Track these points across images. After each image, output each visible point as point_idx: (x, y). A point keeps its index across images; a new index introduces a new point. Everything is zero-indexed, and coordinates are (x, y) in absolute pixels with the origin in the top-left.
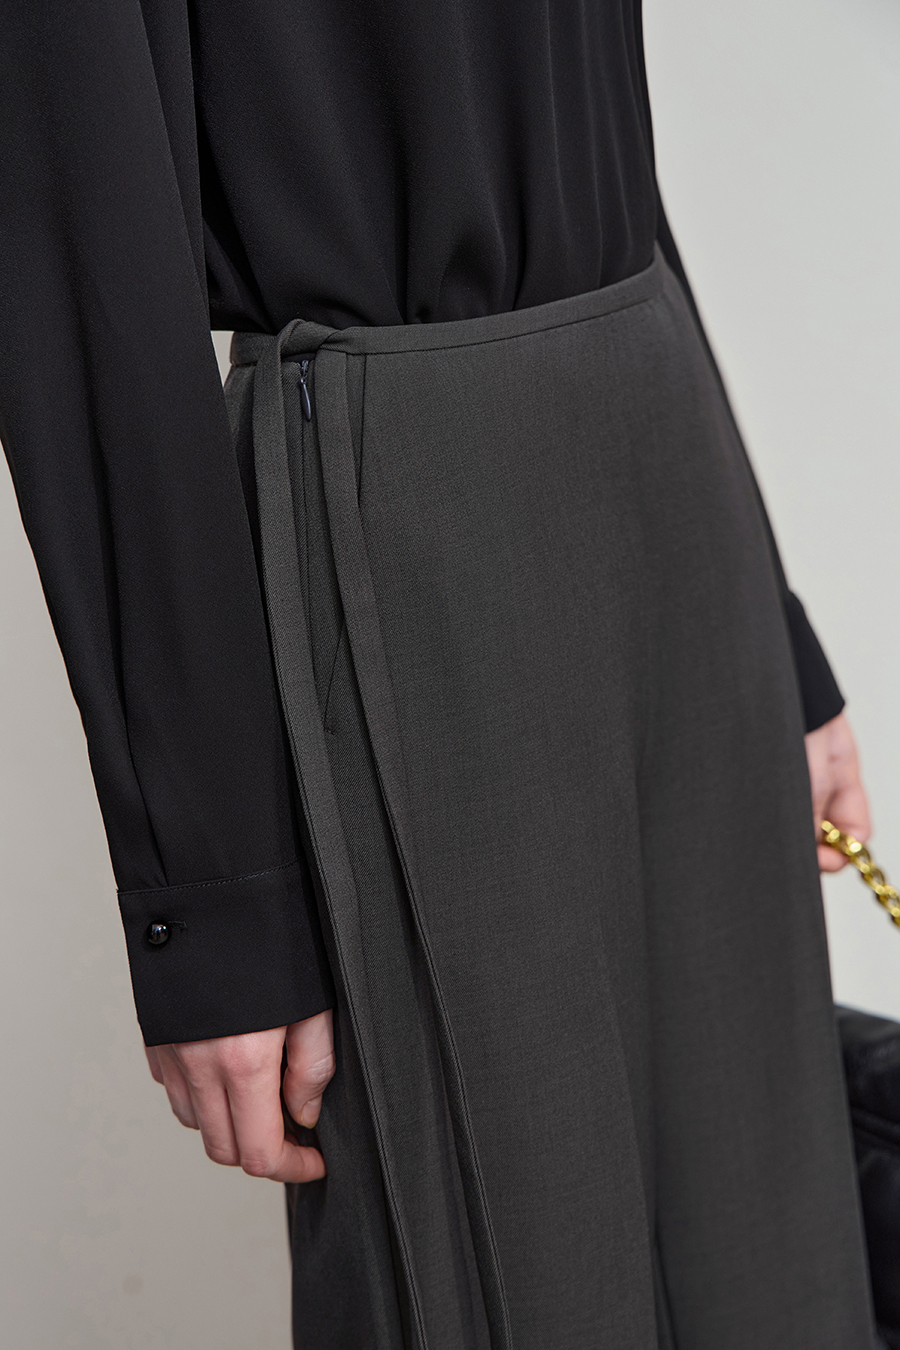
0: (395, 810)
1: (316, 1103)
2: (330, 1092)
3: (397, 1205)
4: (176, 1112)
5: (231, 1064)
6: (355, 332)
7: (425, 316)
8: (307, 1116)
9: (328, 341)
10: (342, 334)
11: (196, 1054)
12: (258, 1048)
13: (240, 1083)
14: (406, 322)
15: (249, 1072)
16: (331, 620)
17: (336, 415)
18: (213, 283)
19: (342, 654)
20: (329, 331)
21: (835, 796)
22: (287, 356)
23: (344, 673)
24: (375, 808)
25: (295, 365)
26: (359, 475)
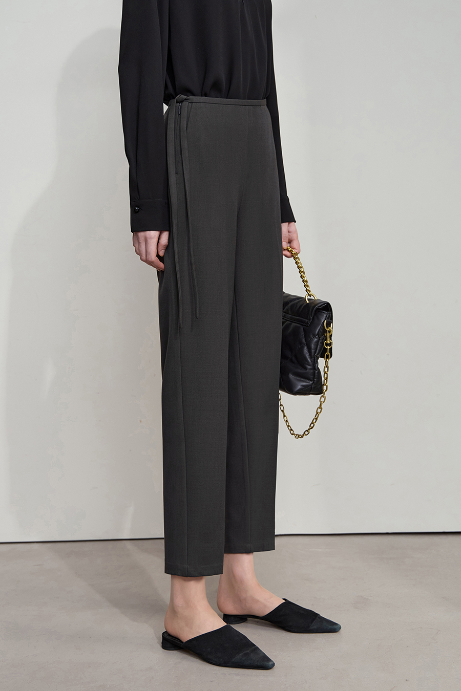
0: (187, 189)
1: (163, 251)
2: (167, 248)
3: (178, 276)
4: (136, 251)
5: (148, 236)
6: (191, 97)
7: (206, 95)
8: (161, 253)
9: (186, 99)
10: (188, 97)
11: (141, 234)
12: (154, 234)
13: (149, 240)
14: (202, 96)
15: (151, 238)
16: (179, 151)
17: (185, 113)
18: (166, 87)
19: (181, 158)
20: (186, 97)
21: (290, 242)
22: (177, 103)
23: (181, 162)
24: (184, 193)
25: (178, 104)
26: (187, 125)
